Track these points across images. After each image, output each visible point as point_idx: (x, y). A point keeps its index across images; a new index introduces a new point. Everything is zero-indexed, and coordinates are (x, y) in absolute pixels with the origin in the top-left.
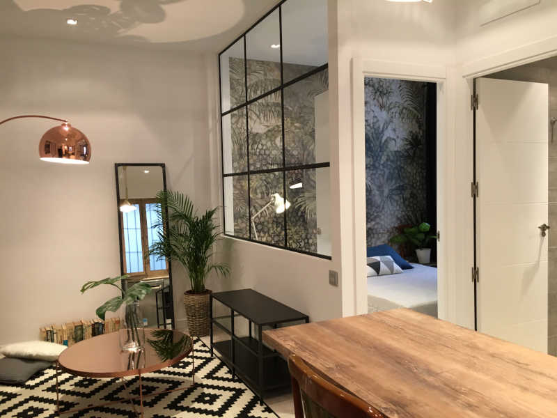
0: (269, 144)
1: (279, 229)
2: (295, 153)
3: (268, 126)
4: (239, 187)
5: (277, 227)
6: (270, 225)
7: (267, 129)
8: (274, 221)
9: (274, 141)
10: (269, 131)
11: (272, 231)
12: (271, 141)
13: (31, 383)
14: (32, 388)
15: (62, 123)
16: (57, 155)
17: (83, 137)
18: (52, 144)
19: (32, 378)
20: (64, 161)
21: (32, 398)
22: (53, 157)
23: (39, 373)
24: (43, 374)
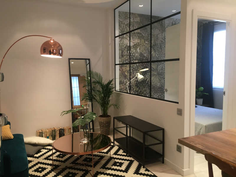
0: (134, 51)
1: (138, 89)
2: (145, 55)
3: (134, 43)
4: (121, 70)
5: (137, 88)
6: (134, 87)
7: (134, 44)
8: (136, 85)
9: (137, 49)
10: (134, 45)
11: (135, 90)
12: (135, 49)
13: (37, 155)
14: (38, 158)
15: (50, 39)
16: (49, 53)
17: (60, 46)
18: (46, 48)
19: (37, 153)
20: (52, 56)
21: (39, 163)
22: (47, 54)
23: (39, 151)
24: (41, 152)
